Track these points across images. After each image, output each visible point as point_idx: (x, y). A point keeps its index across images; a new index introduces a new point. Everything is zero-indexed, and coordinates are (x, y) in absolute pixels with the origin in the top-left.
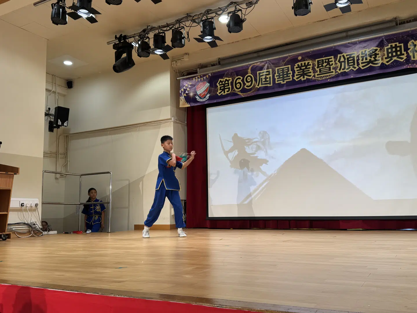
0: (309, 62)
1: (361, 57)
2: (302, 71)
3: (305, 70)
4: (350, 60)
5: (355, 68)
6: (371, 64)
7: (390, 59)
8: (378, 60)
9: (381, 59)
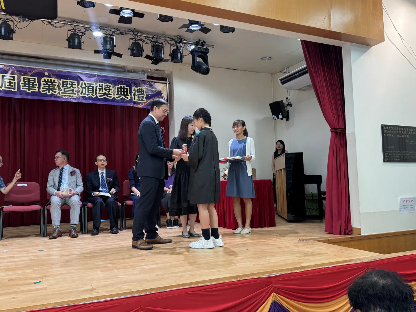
0: (55, 80)
1: (99, 88)
2: (48, 85)
3: (51, 86)
4: (90, 88)
5: (93, 96)
6: (105, 96)
8: (111, 94)
9: (113, 95)
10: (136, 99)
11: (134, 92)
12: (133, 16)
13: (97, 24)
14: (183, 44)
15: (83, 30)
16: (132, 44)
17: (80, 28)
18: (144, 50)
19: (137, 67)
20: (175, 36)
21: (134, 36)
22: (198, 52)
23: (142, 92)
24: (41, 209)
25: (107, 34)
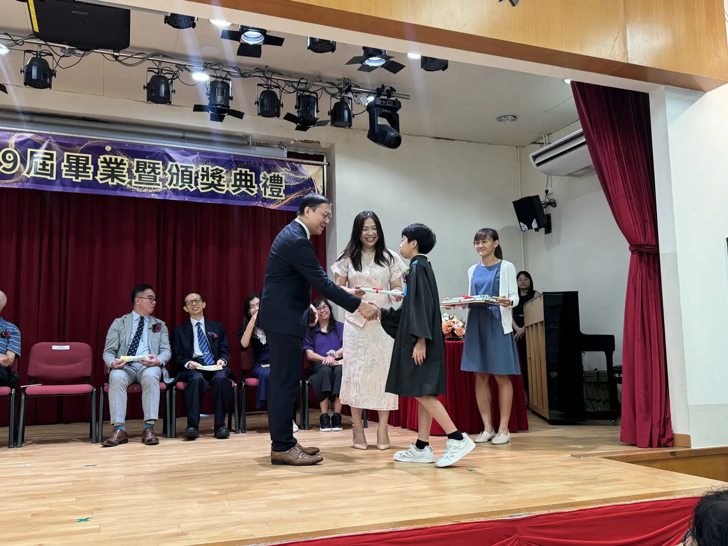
0: (124, 160)
1: (201, 175)
2: (110, 169)
3: (115, 170)
4: (186, 175)
5: (192, 188)
6: (213, 189)
7: (237, 188)
8: (223, 186)
9: (226, 186)
10: (267, 194)
11: (264, 181)
12: (263, 44)
13: (199, 58)
14: (353, 93)
15: (175, 69)
16: (261, 96)
17: (169, 65)
18: (282, 105)
19: (270, 137)
20: (339, 80)
21: (265, 79)
22: (381, 108)
23: (278, 182)
24: (92, 392)
25: (217, 77)
